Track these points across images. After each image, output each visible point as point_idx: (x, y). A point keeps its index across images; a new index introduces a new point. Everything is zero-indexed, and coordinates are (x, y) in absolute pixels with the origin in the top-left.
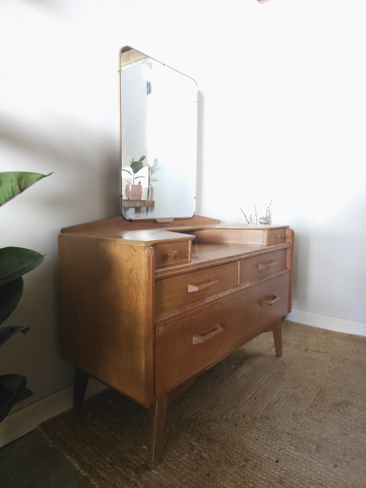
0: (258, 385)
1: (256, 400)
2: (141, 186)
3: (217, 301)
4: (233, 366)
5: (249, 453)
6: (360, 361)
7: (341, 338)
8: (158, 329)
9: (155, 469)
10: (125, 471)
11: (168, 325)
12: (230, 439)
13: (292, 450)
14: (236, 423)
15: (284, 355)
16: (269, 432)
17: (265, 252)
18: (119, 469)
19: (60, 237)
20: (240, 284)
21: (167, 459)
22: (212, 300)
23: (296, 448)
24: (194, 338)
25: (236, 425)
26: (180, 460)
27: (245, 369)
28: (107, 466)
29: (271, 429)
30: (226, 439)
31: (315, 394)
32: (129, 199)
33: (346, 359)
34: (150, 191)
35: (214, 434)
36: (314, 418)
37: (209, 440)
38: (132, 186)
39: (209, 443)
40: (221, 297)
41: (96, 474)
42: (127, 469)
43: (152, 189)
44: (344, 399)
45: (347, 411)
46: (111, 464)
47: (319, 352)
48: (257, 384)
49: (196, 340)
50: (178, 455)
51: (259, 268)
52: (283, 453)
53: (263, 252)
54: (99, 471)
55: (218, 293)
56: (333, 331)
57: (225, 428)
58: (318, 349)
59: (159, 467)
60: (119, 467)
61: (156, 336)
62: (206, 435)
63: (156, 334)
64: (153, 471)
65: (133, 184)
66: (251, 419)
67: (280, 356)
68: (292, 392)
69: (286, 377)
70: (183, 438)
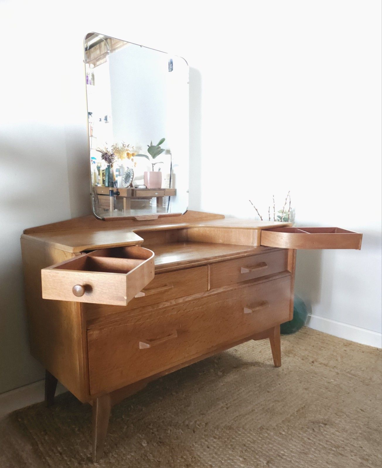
0: (238, 395)
1: (228, 409)
2: (161, 173)
3: (174, 307)
4: (220, 374)
5: (194, 459)
6: (371, 379)
7: (363, 352)
8: (91, 333)
9: (97, 462)
10: (70, 461)
11: (105, 329)
12: (183, 444)
13: (239, 461)
14: (195, 430)
15: (284, 366)
16: (225, 441)
17: (247, 255)
18: (66, 458)
19: (22, 238)
20: (210, 289)
21: (113, 455)
22: (166, 306)
23: (244, 460)
24: (140, 343)
25: (194, 432)
26: (124, 458)
27: (232, 377)
28: (57, 454)
29: (228, 439)
30: (177, 444)
31: (296, 410)
32: (146, 188)
33: (354, 376)
34: (172, 178)
35: (168, 437)
36: (280, 433)
37: (160, 442)
38: (150, 173)
39: (159, 445)
40: (180, 303)
41: (44, 460)
42: (73, 459)
43: (174, 175)
44: (326, 417)
45: (322, 431)
46: (61, 454)
47: (326, 365)
48: (238, 393)
49: (143, 345)
50: (124, 452)
51: (242, 272)
52: (229, 463)
53: (246, 254)
54: (47, 458)
55: (178, 298)
56: (357, 343)
57: (182, 433)
58: (328, 362)
59: (102, 461)
60: (66, 456)
61: (88, 339)
62: (160, 438)
63: (88, 338)
64: (95, 464)
65: (152, 171)
66: (213, 427)
67: (278, 367)
68: (272, 405)
69: (273, 389)
70: (136, 438)
